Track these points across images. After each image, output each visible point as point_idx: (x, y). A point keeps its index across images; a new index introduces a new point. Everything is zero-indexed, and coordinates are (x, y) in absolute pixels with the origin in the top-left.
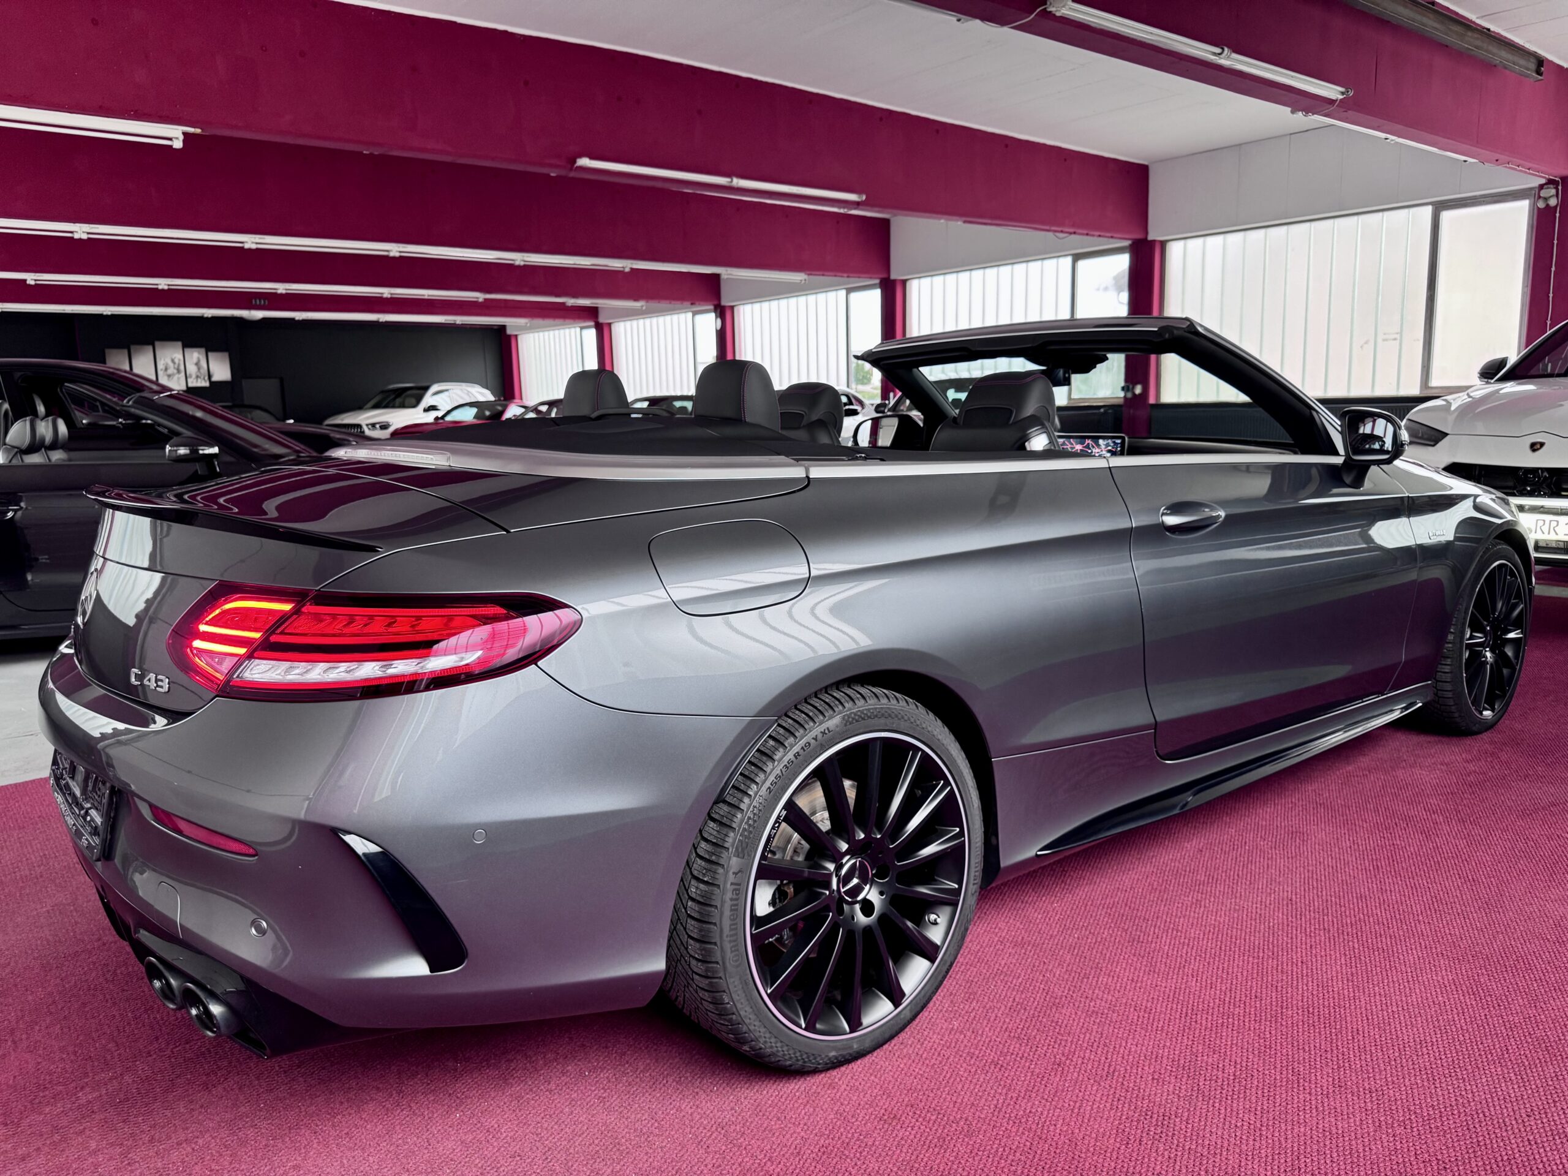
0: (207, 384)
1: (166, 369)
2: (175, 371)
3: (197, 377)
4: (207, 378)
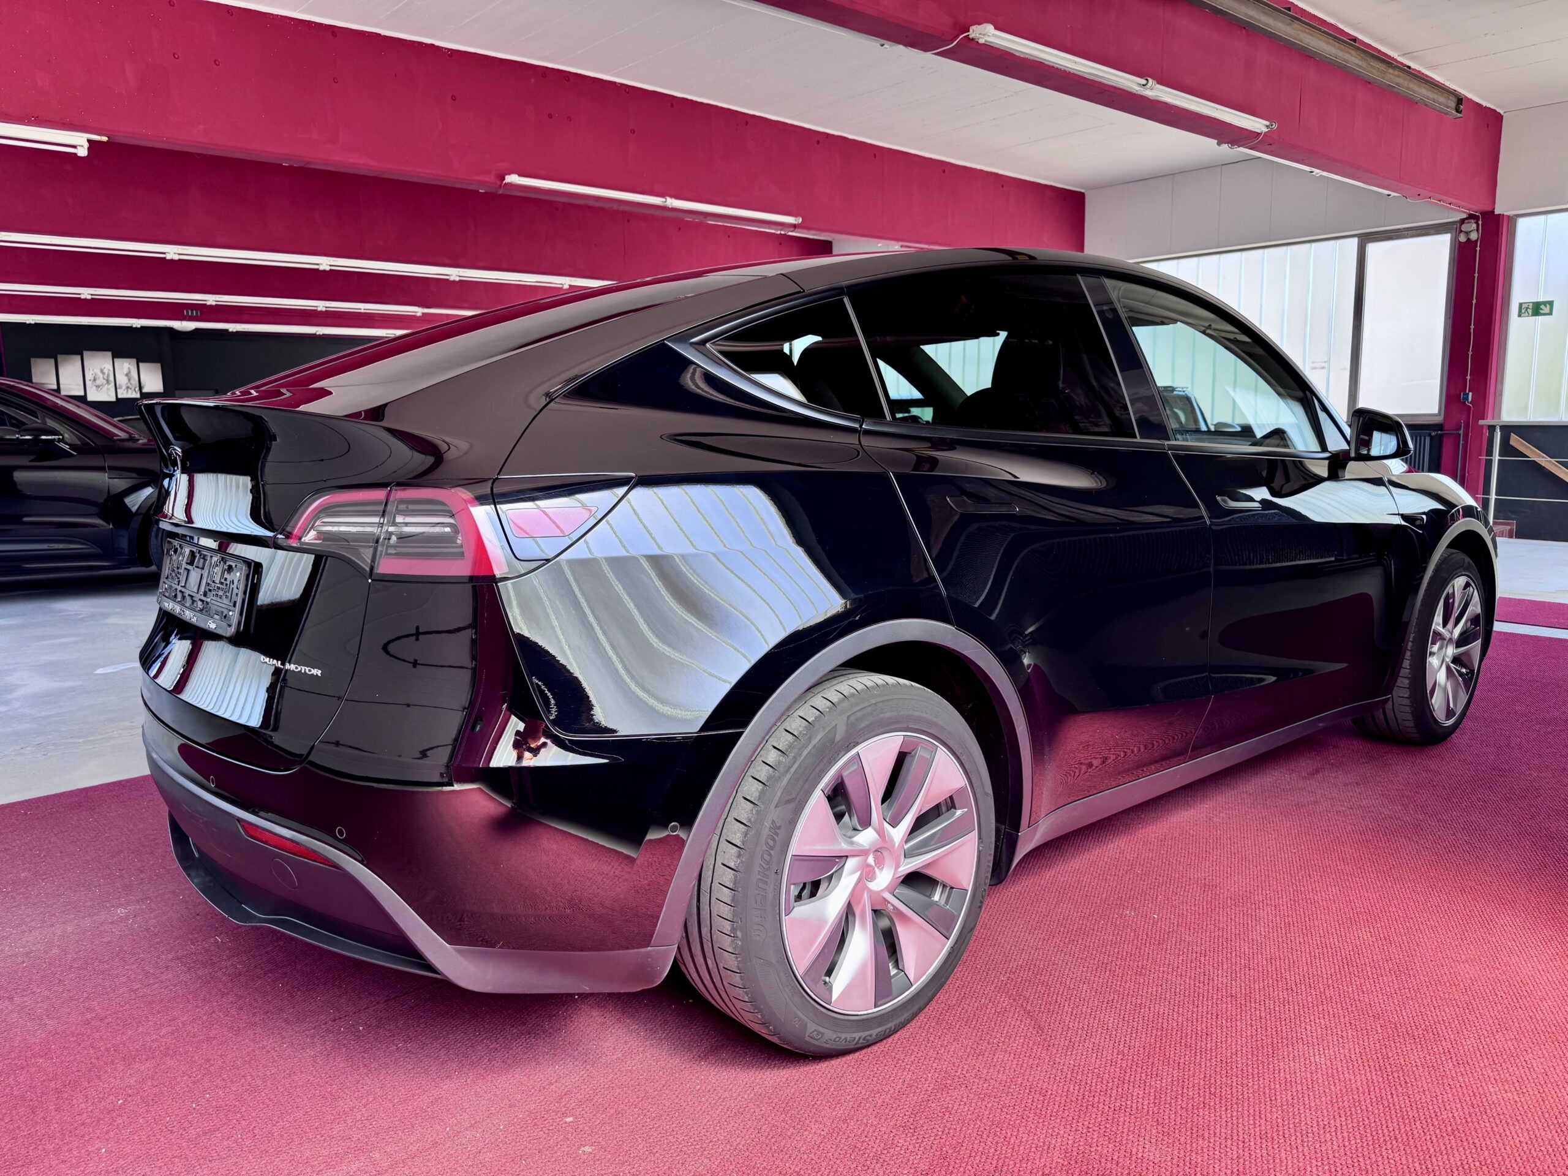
0: (138, 396)
1: (95, 380)
2: (105, 382)
3: (128, 388)
4: (137, 389)
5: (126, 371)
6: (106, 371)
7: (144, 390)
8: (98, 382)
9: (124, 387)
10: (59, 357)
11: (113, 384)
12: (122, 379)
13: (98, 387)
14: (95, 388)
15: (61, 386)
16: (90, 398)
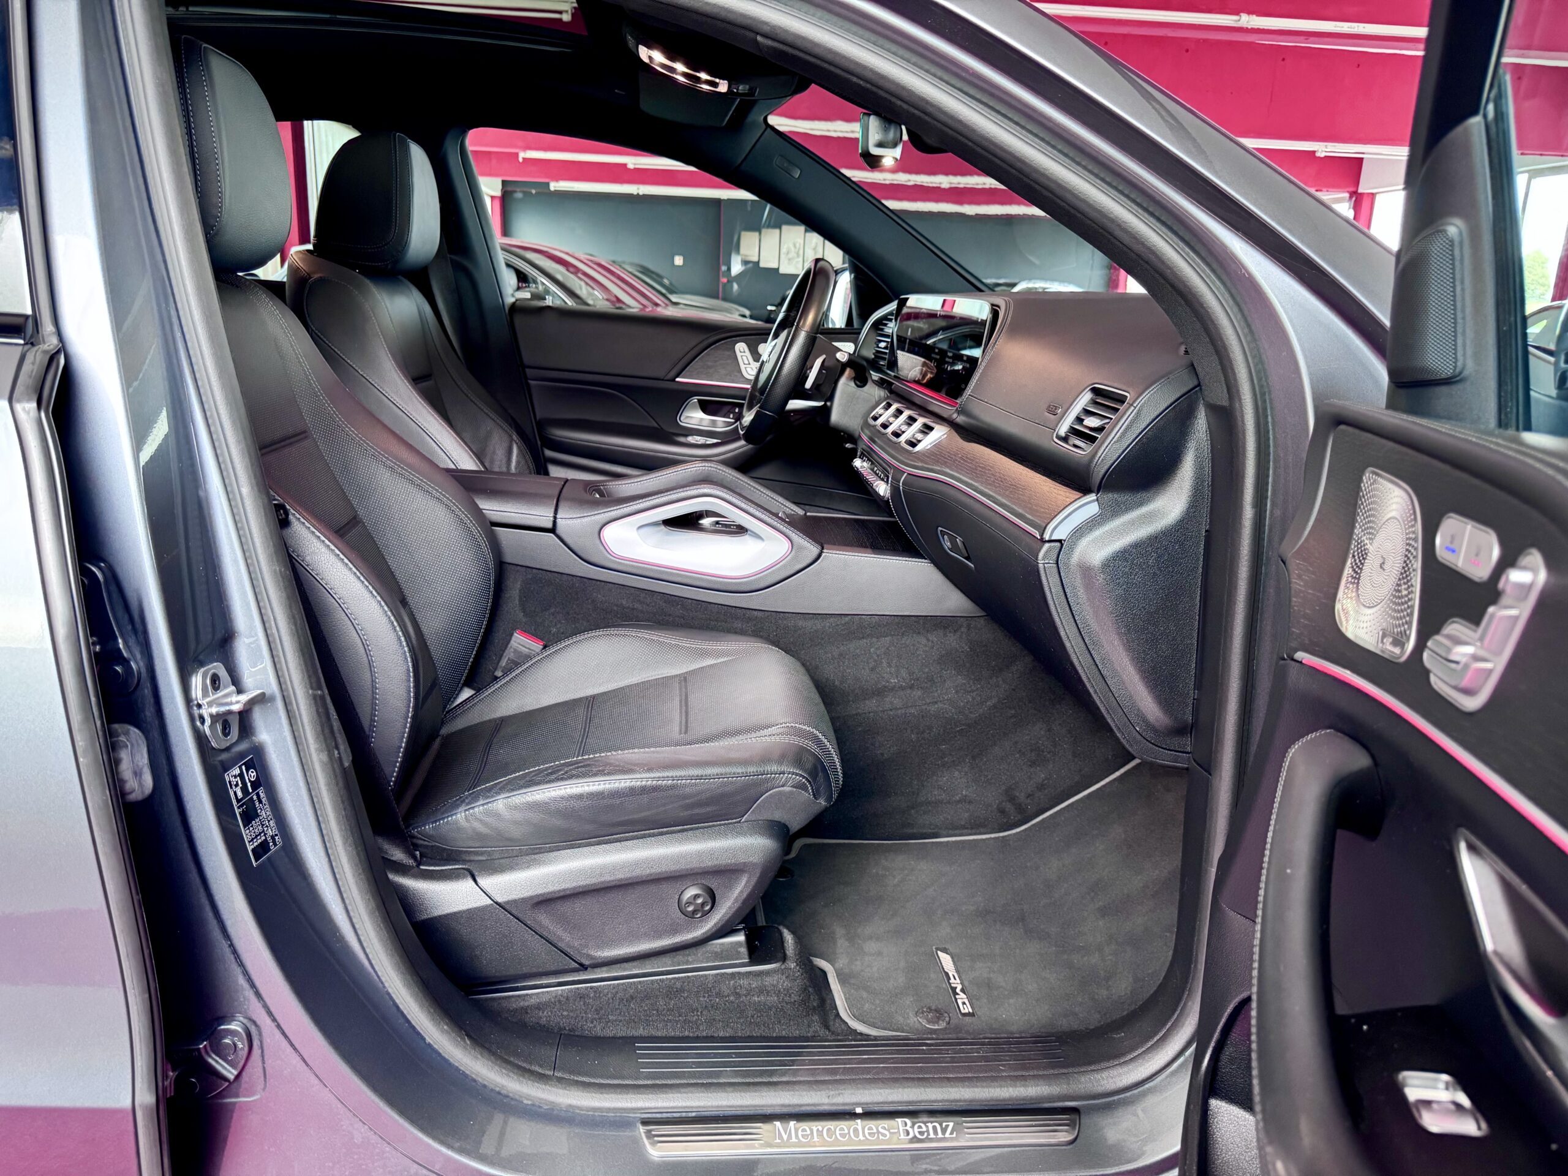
1: (788, 253)
2: (795, 255)
5: (813, 245)
6: (798, 245)
10: (764, 231)
11: (801, 259)
12: (809, 253)
13: (789, 260)
14: (786, 262)
15: (761, 259)
16: (782, 271)
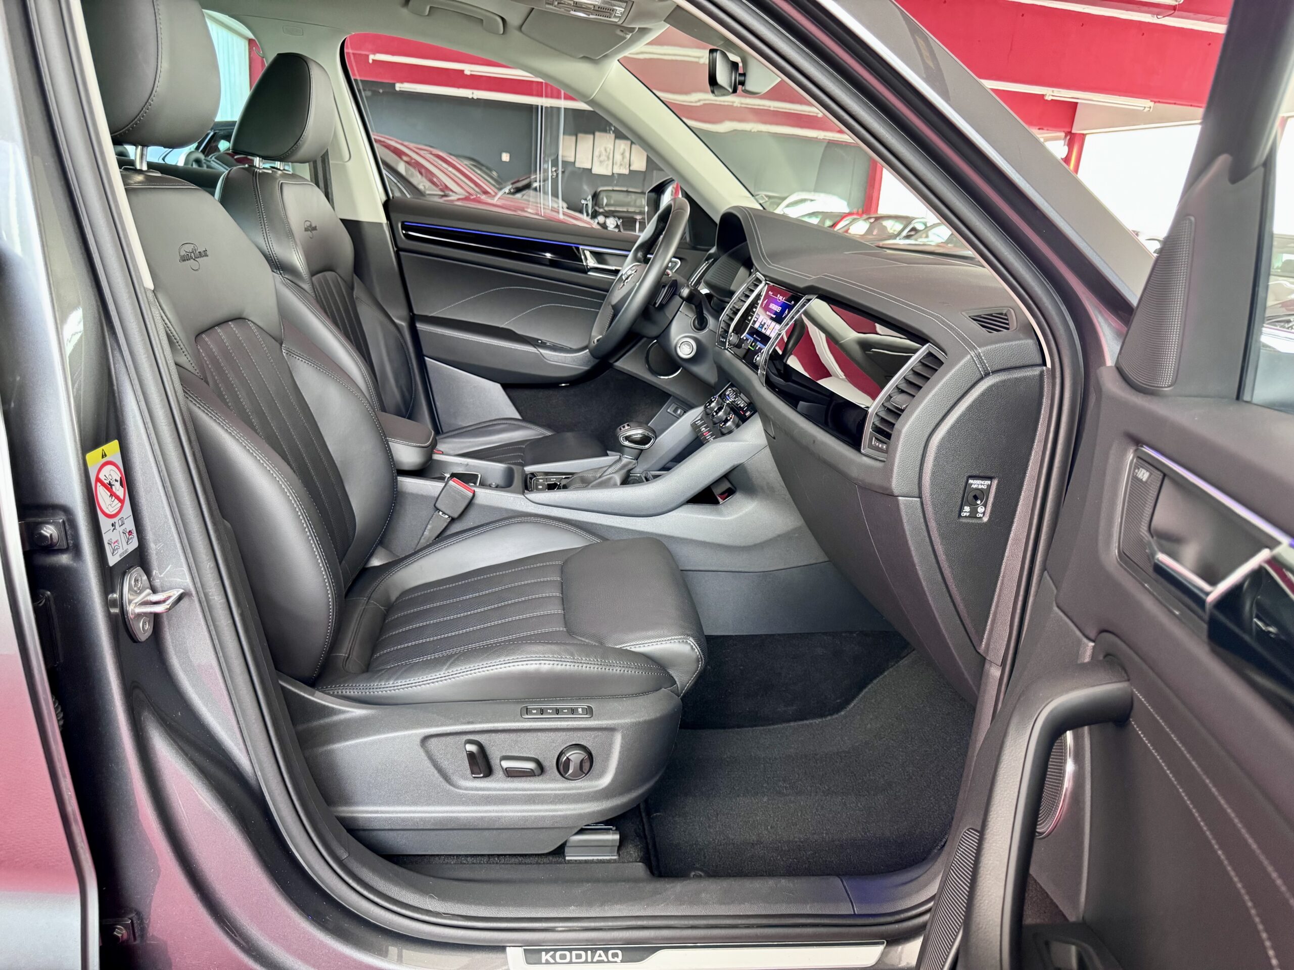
0: (626, 172)
1: (600, 156)
2: (606, 159)
3: (621, 165)
4: (628, 166)
5: (621, 150)
6: (608, 150)
7: (632, 168)
8: (602, 158)
9: (618, 164)
10: (580, 135)
11: (611, 161)
12: (618, 157)
14: (599, 163)
15: (577, 160)
16: (594, 171)
